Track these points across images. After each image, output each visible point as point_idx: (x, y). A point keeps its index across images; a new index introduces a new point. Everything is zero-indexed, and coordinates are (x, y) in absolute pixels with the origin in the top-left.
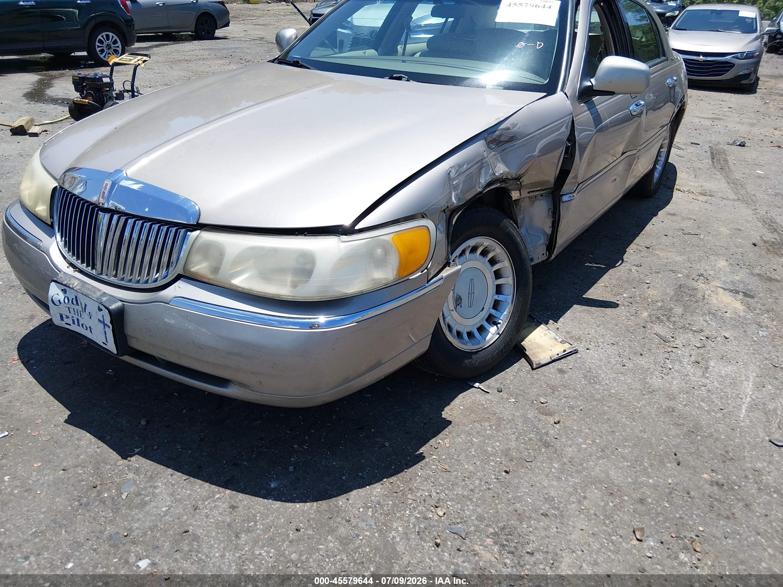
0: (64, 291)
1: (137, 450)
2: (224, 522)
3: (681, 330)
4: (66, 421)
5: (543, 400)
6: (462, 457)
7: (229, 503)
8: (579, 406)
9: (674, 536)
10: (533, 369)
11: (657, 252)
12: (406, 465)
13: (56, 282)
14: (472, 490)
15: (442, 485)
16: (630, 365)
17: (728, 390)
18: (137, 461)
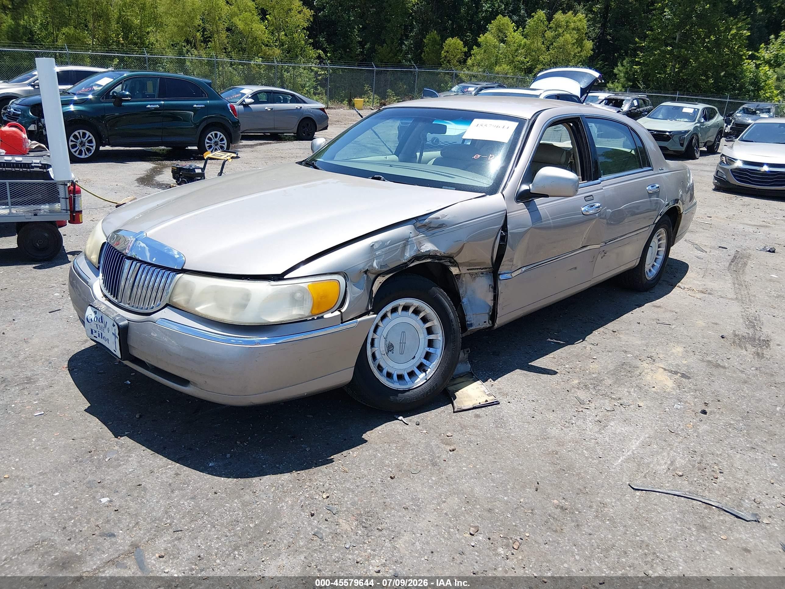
0: (95, 312)
1: (126, 433)
2: (167, 482)
3: (601, 397)
4: (86, 410)
5: (449, 434)
6: (363, 464)
7: (176, 471)
8: (477, 441)
9: (502, 536)
10: (454, 412)
11: (621, 336)
12: (316, 464)
13: (91, 306)
14: (357, 486)
15: (336, 480)
16: (538, 417)
17: (615, 445)
18: (125, 440)
